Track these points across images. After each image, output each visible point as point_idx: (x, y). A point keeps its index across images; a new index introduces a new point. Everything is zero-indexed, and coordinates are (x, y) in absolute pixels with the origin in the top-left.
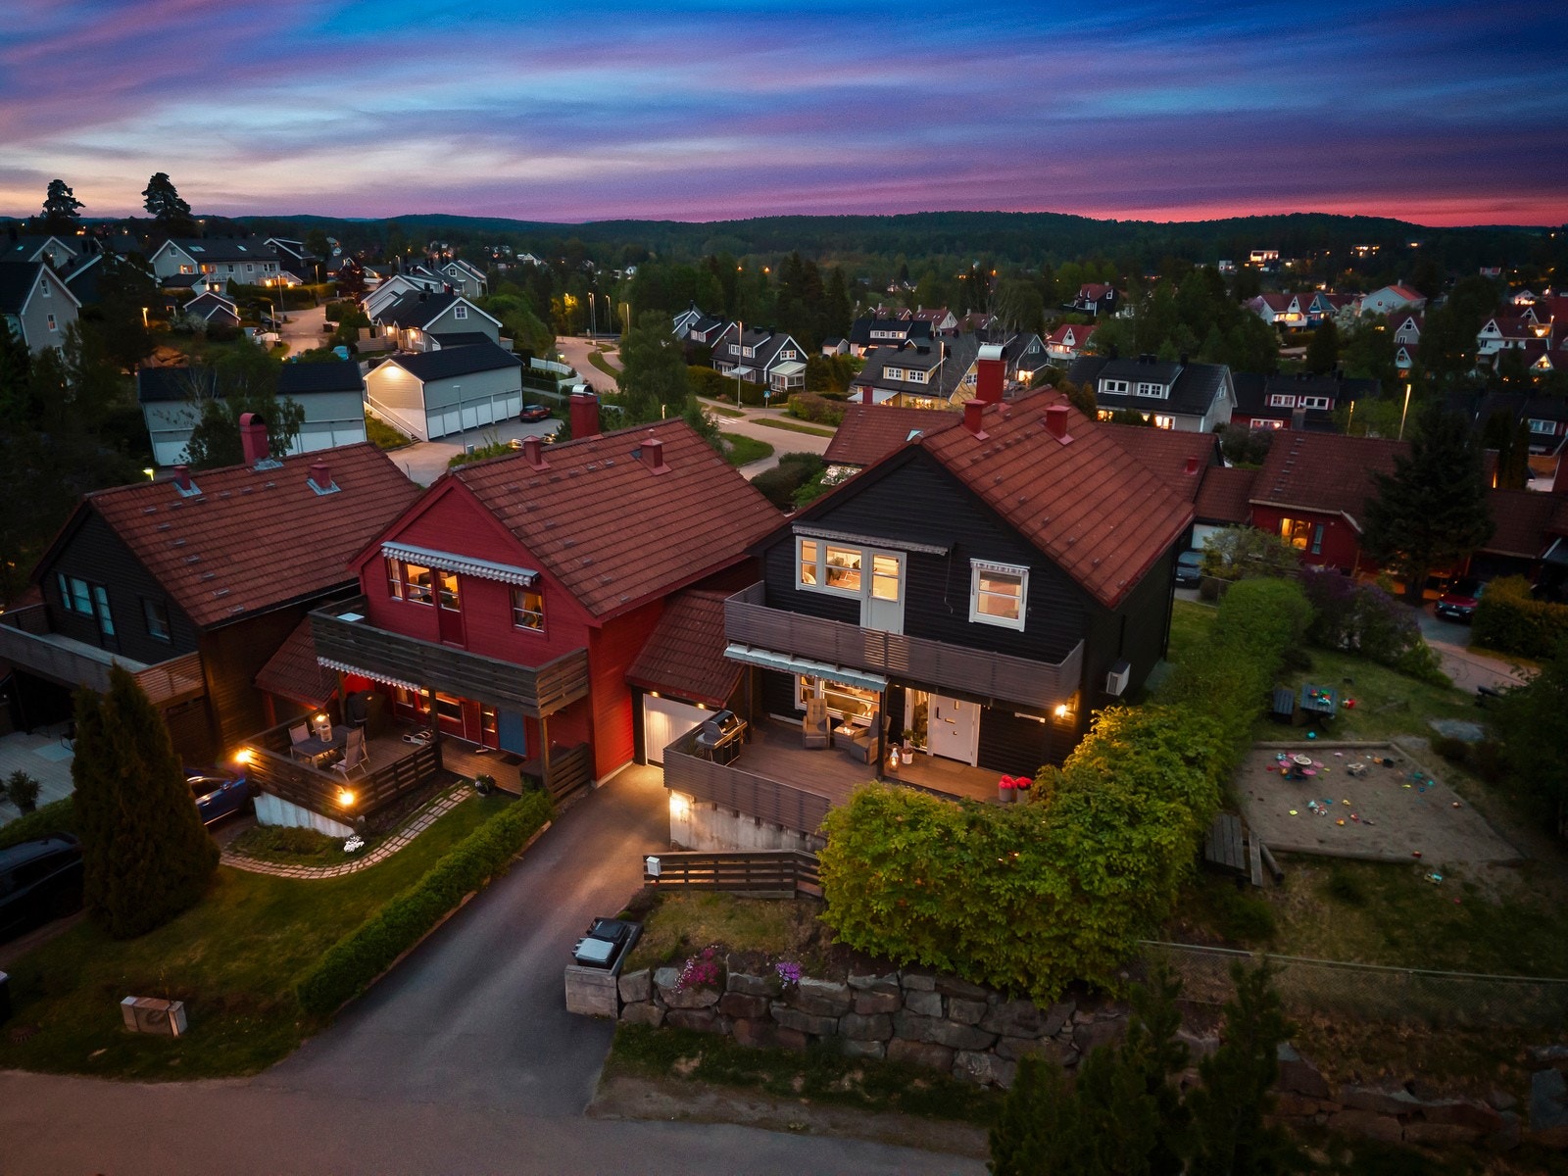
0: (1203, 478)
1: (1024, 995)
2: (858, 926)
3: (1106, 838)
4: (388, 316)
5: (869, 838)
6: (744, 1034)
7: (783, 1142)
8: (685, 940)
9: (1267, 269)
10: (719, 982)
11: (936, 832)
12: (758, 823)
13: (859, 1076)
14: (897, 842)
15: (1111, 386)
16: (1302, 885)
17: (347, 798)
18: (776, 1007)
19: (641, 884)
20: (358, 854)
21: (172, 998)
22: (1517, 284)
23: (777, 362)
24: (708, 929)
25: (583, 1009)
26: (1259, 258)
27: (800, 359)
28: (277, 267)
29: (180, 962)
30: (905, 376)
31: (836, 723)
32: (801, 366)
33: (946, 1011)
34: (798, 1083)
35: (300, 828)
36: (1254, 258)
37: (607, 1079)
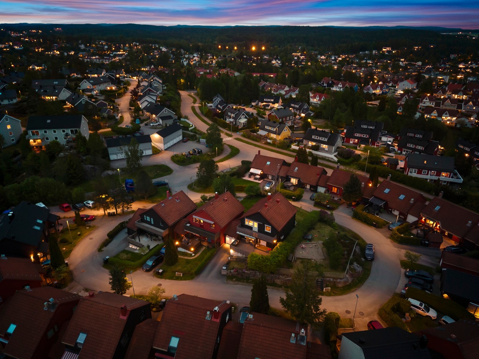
0: (320, 177)
1: (267, 273)
2: (251, 267)
3: (274, 259)
4: (146, 108)
5: (252, 258)
6: (240, 276)
7: (244, 286)
8: (234, 267)
9: (387, 54)
10: (237, 271)
11: (258, 258)
12: (241, 254)
13: (251, 280)
14: (255, 259)
15: (315, 137)
16: (298, 262)
17: (192, 249)
18: (243, 274)
19: (227, 260)
20: (194, 256)
21: (181, 273)
22: (461, 60)
23: (240, 118)
24: (236, 266)
25: (223, 274)
26: (385, 50)
27: (246, 118)
28: (110, 84)
29: (178, 269)
30: (270, 128)
31: (250, 240)
32: (246, 120)
33: (259, 274)
34: (245, 281)
35: (185, 252)
36: (384, 50)
37: (226, 281)
